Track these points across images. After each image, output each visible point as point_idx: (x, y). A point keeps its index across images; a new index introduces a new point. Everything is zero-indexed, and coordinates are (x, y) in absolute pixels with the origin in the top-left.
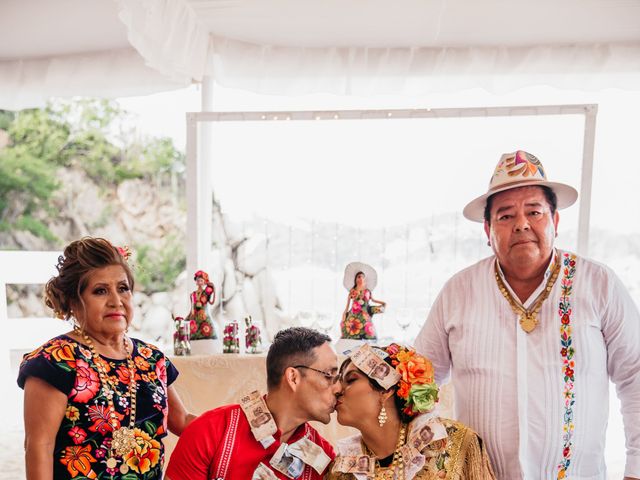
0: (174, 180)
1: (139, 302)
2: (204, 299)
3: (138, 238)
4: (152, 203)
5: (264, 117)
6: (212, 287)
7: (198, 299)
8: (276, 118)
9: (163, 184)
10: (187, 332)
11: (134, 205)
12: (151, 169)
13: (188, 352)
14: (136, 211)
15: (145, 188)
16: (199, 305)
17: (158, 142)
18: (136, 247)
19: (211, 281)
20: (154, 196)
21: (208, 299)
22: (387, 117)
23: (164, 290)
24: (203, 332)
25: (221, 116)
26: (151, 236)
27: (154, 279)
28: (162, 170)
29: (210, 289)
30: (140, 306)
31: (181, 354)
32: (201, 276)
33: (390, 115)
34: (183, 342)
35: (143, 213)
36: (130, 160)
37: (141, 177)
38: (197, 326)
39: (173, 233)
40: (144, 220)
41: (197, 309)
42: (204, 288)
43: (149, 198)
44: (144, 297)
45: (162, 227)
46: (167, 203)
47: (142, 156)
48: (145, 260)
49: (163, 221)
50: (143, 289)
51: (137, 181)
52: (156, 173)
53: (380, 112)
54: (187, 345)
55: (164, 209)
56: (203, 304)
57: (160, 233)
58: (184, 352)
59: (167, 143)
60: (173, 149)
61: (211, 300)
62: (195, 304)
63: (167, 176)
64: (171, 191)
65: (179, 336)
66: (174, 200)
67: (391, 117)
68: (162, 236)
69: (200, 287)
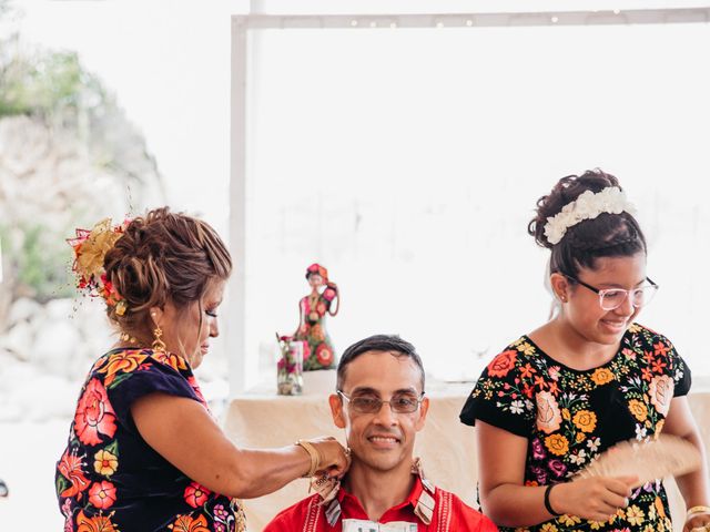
0: (83, 120)
1: (26, 315)
2: (322, 308)
3: (26, 212)
4: (46, 155)
5: (354, 23)
6: (335, 290)
7: (313, 307)
8: (373, 24)
9: (65, 124)
10: (298, 358)
11: (18, 157)
12: (46, 101)
13: (299, 389)
14: (20, 168)
15: (34, 130)
16: (314, 316)
17: (55, 56)
18: (21, 226)
19: (331, 280)
20: (50, 145)
21: (328, 308)
22: (550, 23)
23: (66, 296)
24: (319, 360)
25: (284, 21)
26: (46, 208)
27: (51, 278)
28: (64, 102)
29: (331, 292)
30: (28, 320)
31: (289, 393)
32: (317, 272)
33: (555, 19)
34: (291, 376)
35: (31, 172)
36: (12, 85)
37: (28, 113)
38: (310, 351)
39: (81, 204)
40: (33, 183)
41: (311, 323)
42: (321, 290)
43: (42, 148)
44: (34, 307)
45: (62, 195)
46: (73, 156)
47: (29, 79)
48: (36, 248)
49: (66, 185)
50: (32, 292)
51: (23, 119)
52: (55, 105)
53: (539, 15)
54: (299, 379)
55: (66, 166)
56: (320, 315)
57: (60, 203)
58: (294, 391)
59: (71, 59)
60: (80, 70)
61: (333, 309)
62: (307, 317)
63: (70, 113)
64: (77, 136)
65: (286, 366)
66: (83, 150)
67: (556, 24)
68: (64, 209)
69: (315, 290)
